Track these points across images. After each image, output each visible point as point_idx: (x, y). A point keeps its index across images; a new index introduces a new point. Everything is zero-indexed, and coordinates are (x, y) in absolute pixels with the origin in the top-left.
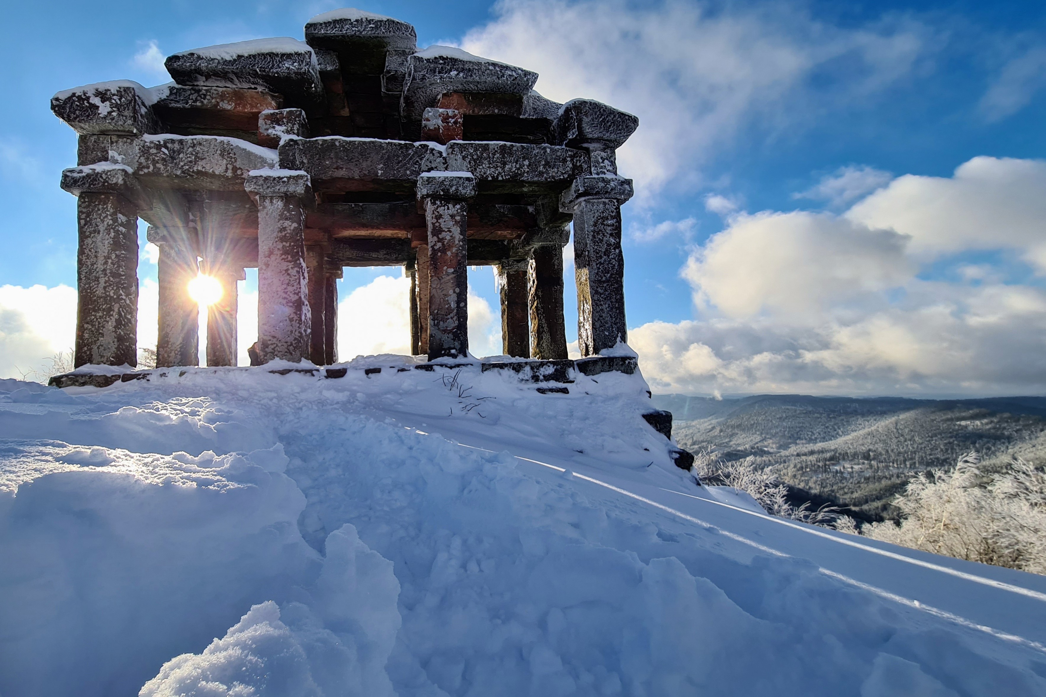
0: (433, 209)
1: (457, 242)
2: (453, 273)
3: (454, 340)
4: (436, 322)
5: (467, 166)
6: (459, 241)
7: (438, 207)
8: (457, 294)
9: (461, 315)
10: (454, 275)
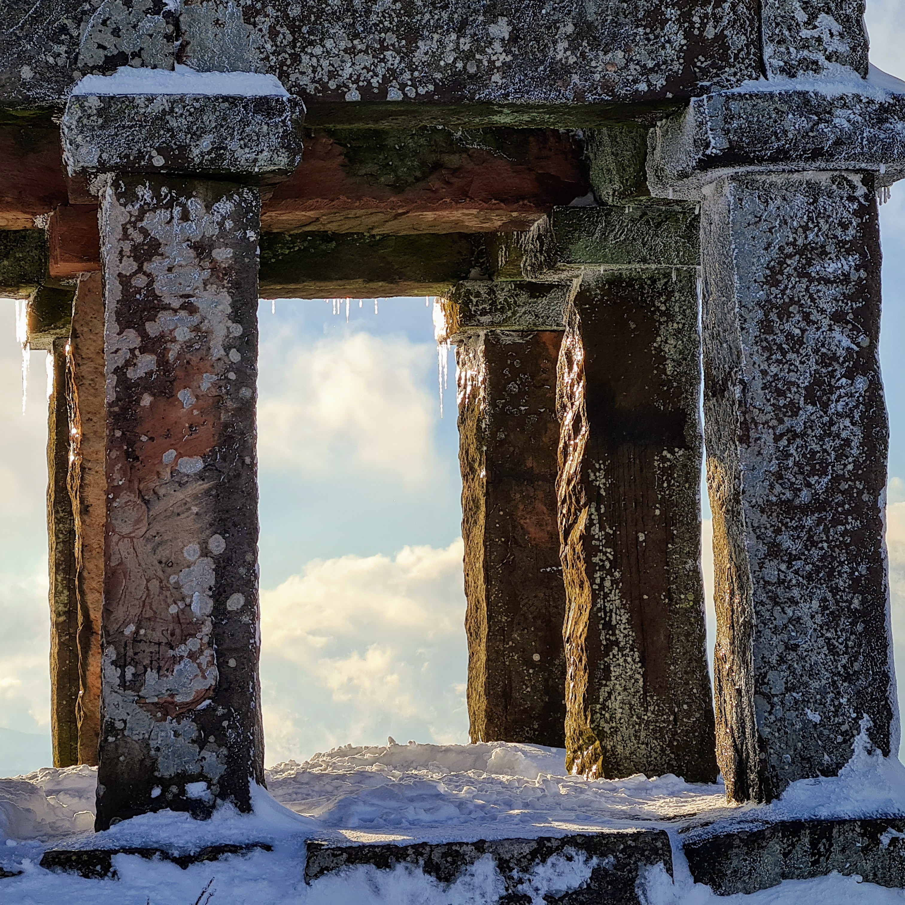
0: (123, 220)
1: (217, 352)
2: (201, 477)
3: (201, 743)
4: (130, 671)
5: (261, 49)
6: (227, 348)
7: (142, 212)
8: (217, 560)
9: (228, 644)
10: (206, 486)
